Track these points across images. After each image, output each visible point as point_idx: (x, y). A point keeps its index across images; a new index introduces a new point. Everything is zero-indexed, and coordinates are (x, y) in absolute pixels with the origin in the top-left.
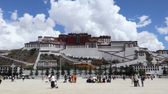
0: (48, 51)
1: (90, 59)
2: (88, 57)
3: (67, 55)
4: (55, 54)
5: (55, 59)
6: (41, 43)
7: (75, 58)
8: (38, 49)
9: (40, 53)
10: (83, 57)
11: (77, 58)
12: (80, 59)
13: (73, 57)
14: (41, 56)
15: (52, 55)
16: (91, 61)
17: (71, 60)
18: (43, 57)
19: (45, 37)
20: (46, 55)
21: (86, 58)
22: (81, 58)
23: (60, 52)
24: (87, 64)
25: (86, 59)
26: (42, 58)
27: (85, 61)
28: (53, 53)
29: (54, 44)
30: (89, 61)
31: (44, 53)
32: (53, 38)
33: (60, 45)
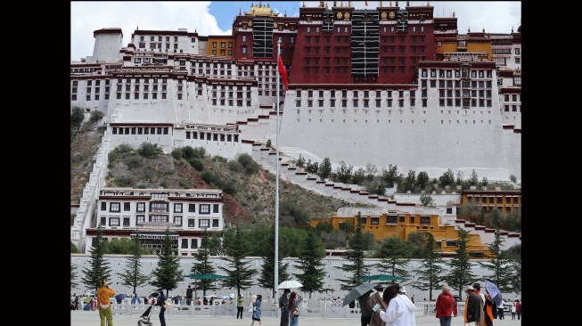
0: (164, 128)
1: (446, 182)
2: (435, 174)
3: (291, 153)
4: (213, 149)
5: (208, 180)
6: (115, 73)
7: (345, 178)
8: (97, 117)
9: (110, 142)
10: (403, 172)
11: (358, 180)
12: (379, 185)
13: (335, 168)
14: (116, 156)
15: (188, 153)
16: (454, 198)
17: (320, 190)
18: (133, 165)
19: (137, 32)
20: (149, 152)
21: (423, 177)
22: (390, 179)
23: (247, 132)
24: (426, 220)
25: (418, 184)
26: (125, 174)
27: (415, 199)
28: (195, 144)
29: (201, 81)
30: (442, 200)
31: (136, 141)
32: (194, 36)
33: (239, 84)
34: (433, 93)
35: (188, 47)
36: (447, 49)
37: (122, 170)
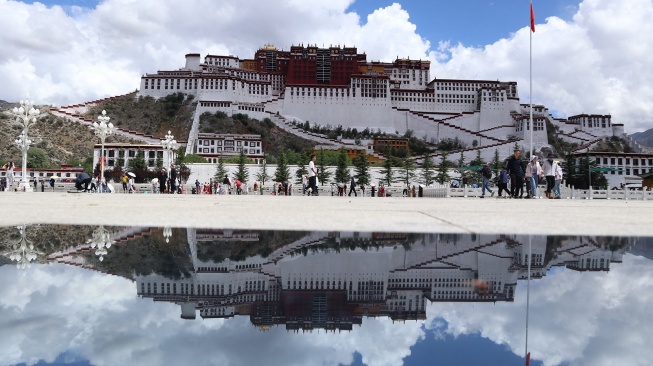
0: (227, 104)
1: (366, 134)
2: (360, 129)
3: (290, 118)
4: (252, 115)
5: (251, 131)
6: (198, 76)
7: (316, 130)
8: (191, 97)
9: (200, 110)
10: (345, 128)
11: (323, 131)
12: (335, 134)
13: (311, 126)
14: (203, 118)
15: (240, 116)
16: (371, 141)
17: (306, 136)
18: (213, 122)
19: (208, 56)
20: (220, 115)
21: (355, 131)
22: (339, 131)
23: (268, 107)
24: (359, 151)
25: (352, 134)
26: (209, 127)
27: (353, 141)
28: (243, 112)
29: (243, 82)
30: (365, 142)
31: (213, 110)
32: (236, 59)
33: (261, 84)
34: (358, 90)
35: (234, 64)
36: (363, 69)
37: (207, 124)
